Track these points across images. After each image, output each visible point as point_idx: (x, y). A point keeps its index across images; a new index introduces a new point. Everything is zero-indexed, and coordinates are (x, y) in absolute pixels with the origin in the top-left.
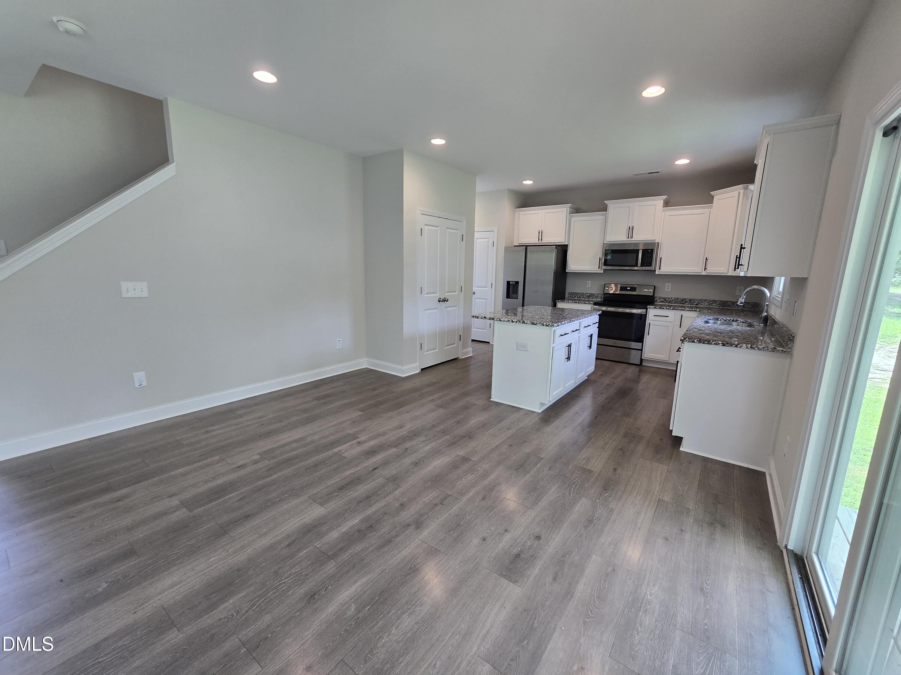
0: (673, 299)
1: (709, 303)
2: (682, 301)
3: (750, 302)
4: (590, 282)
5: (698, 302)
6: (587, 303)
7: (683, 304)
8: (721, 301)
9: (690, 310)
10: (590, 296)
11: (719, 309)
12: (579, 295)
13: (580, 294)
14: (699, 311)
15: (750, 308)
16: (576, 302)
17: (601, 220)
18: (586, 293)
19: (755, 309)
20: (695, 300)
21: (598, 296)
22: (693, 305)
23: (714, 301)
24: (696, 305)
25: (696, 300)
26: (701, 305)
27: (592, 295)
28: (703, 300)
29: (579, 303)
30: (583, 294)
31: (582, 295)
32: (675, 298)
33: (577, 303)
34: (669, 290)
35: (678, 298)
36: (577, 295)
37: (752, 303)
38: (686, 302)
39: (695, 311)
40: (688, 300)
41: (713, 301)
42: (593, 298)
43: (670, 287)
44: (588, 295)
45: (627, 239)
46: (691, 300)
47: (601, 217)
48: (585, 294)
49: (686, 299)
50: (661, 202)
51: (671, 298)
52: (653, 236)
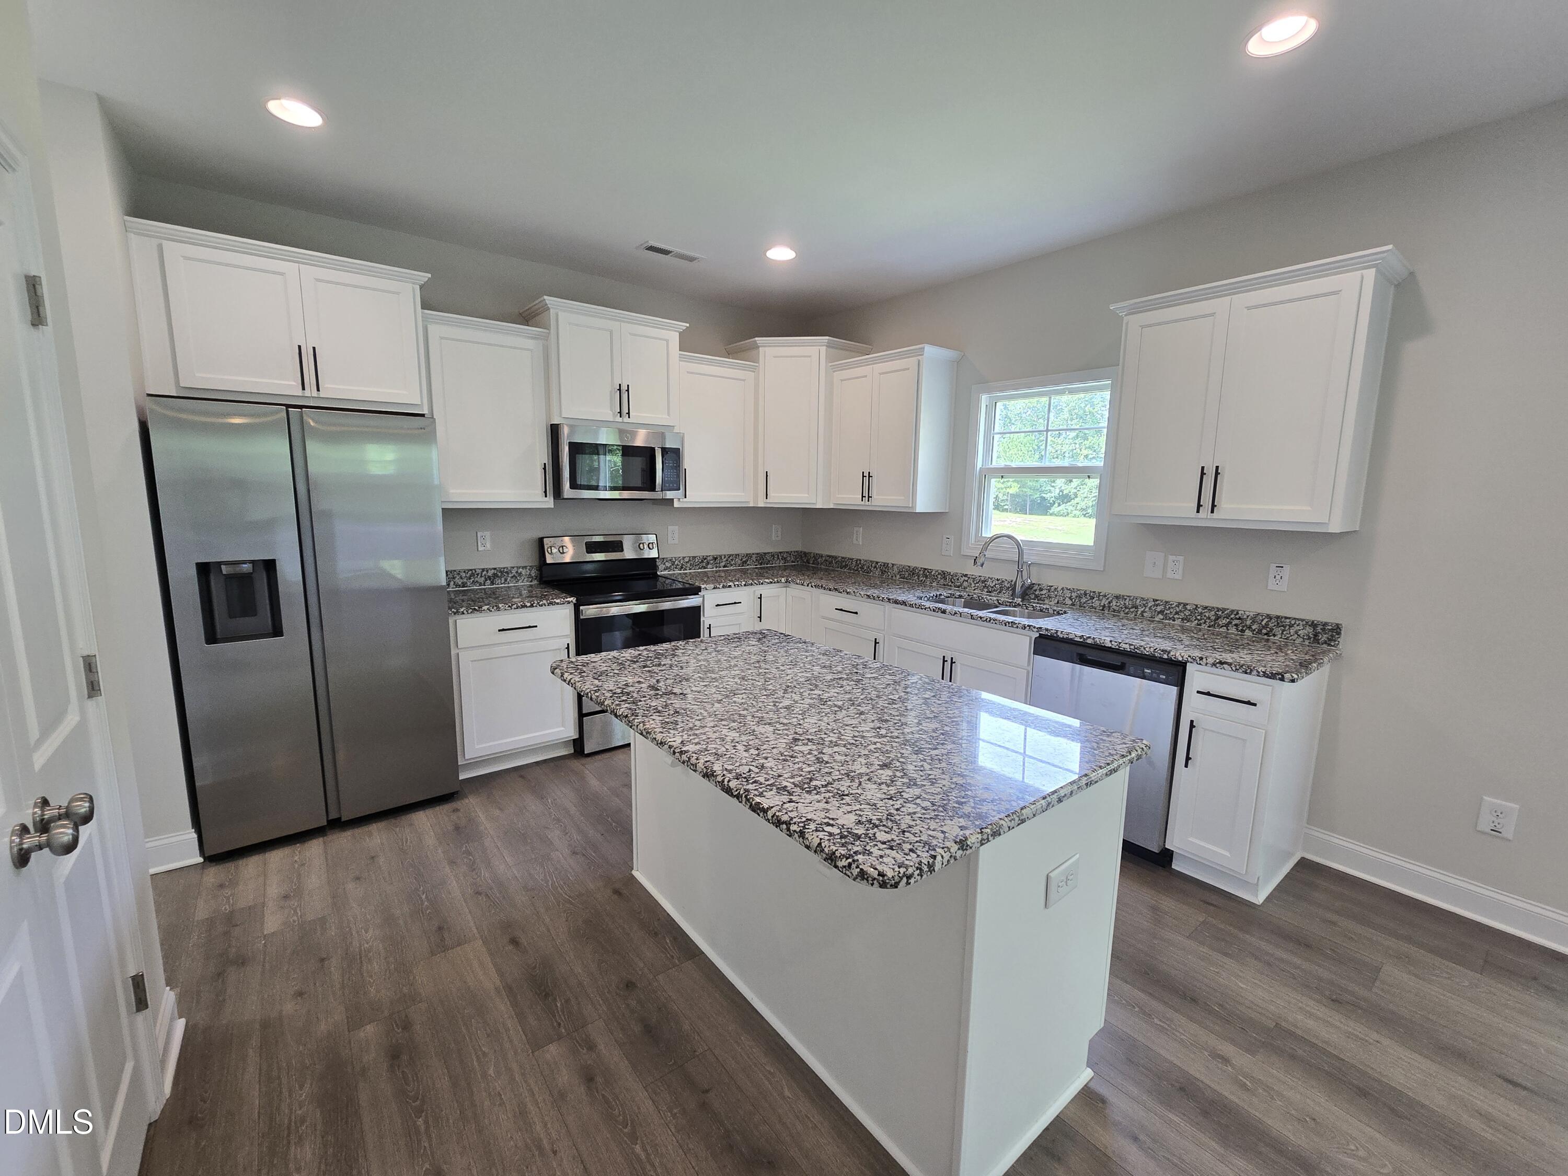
0: (687, 560)
1: (742, 559)
2: (702, 561)
3: (791, 552)
4: (487, 534)
5: (727, 560)
6: (558, 604)
7: (705, 568)
8: (757, 554)
9: (771, 582)
10: (495, 575)
11: (757, 570)
12: (461, 578)
13: (464, 575)
14: (786, 582)
15: (793, 562)
16: (524, 606)
17: (531, 350)
18: (483, 570)
19: (798, 562)
20: (721, 556)
21: (520, 574)
22: (720, 567)
23: (749, 556)
24: (725, 566)
25: (723, 557)
26: (732, 565)
27: (501, 572)
28: (733, 555)
29: (532, 606)
30: (472, 573)
31: (473, 575)
32: (690, 557)
33: (526, 606)
34: (676, 541)
35: (694, 557)
36: (454, 578)
37: (794, 552)
38: (708, 563)
39: (778, 582)
40: (711, 558)
41: (747, 554)
42: (506, 580)
43: (676, 536)
44: (490, 573)
45: (614, 416)
46: (715, 559)
47: (530, 344)
48: (479, 571)
49: (707, 556)
50: (674, 338)
51: (684, 558)
52: (669, 414)
